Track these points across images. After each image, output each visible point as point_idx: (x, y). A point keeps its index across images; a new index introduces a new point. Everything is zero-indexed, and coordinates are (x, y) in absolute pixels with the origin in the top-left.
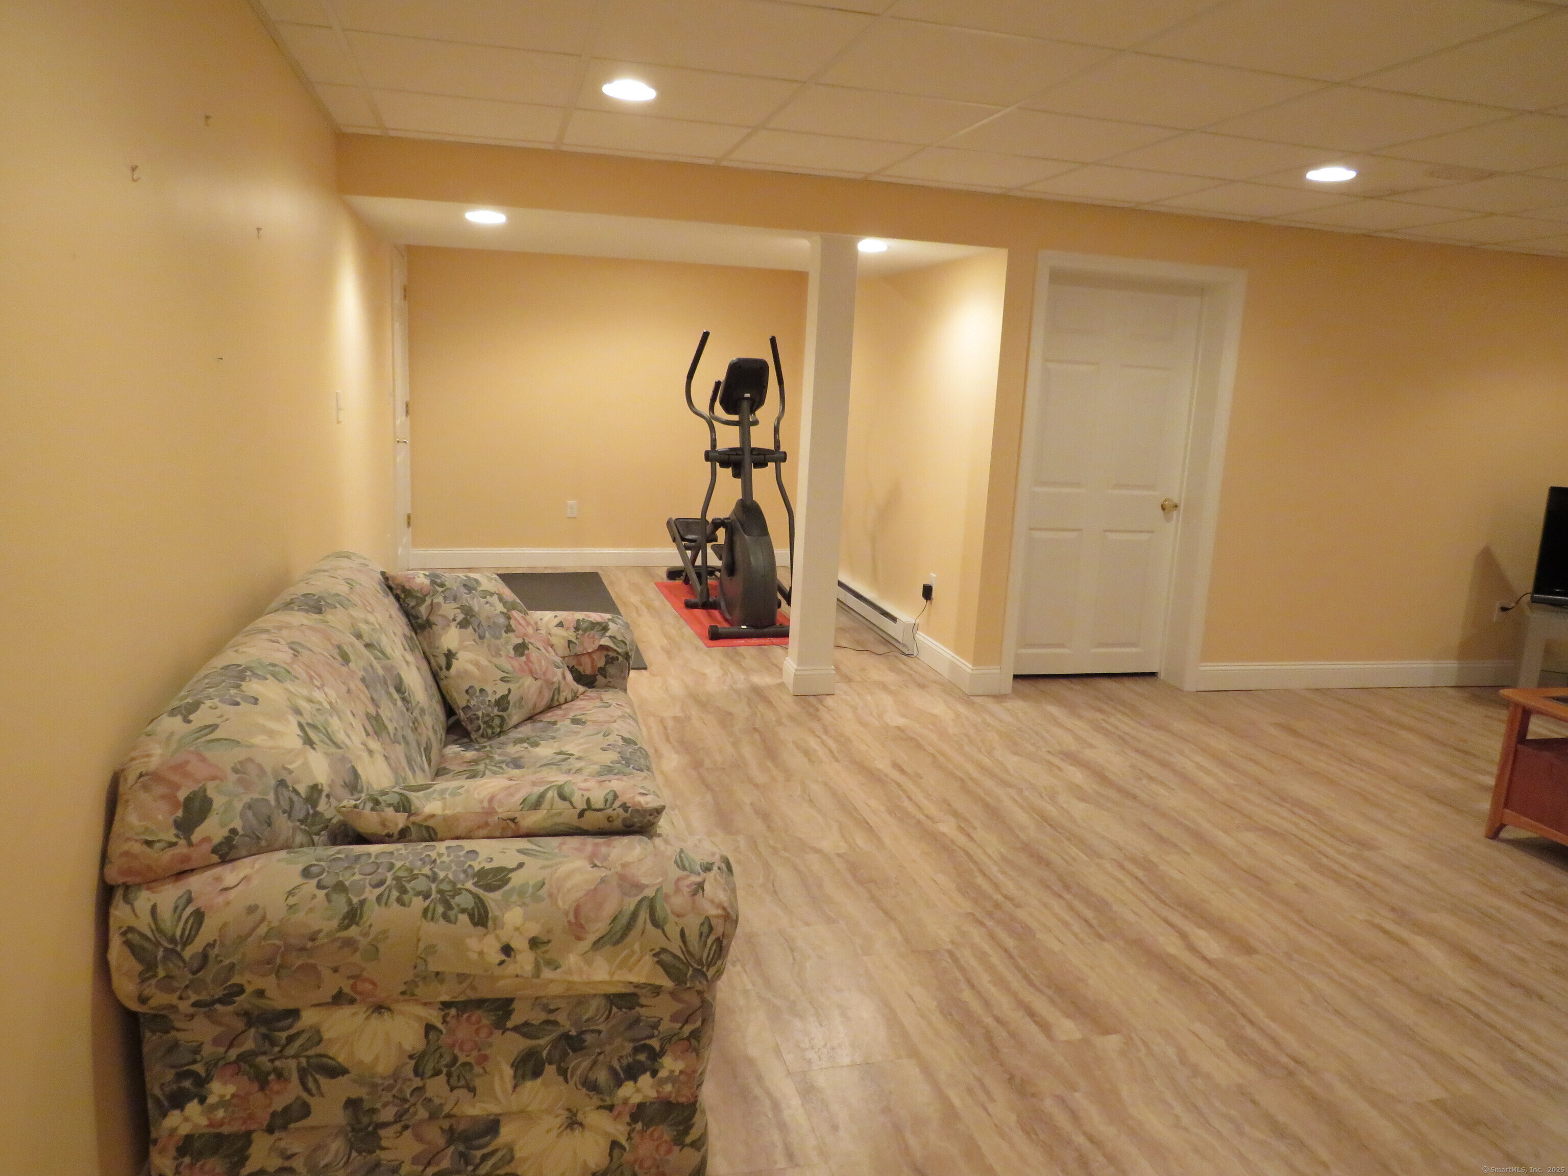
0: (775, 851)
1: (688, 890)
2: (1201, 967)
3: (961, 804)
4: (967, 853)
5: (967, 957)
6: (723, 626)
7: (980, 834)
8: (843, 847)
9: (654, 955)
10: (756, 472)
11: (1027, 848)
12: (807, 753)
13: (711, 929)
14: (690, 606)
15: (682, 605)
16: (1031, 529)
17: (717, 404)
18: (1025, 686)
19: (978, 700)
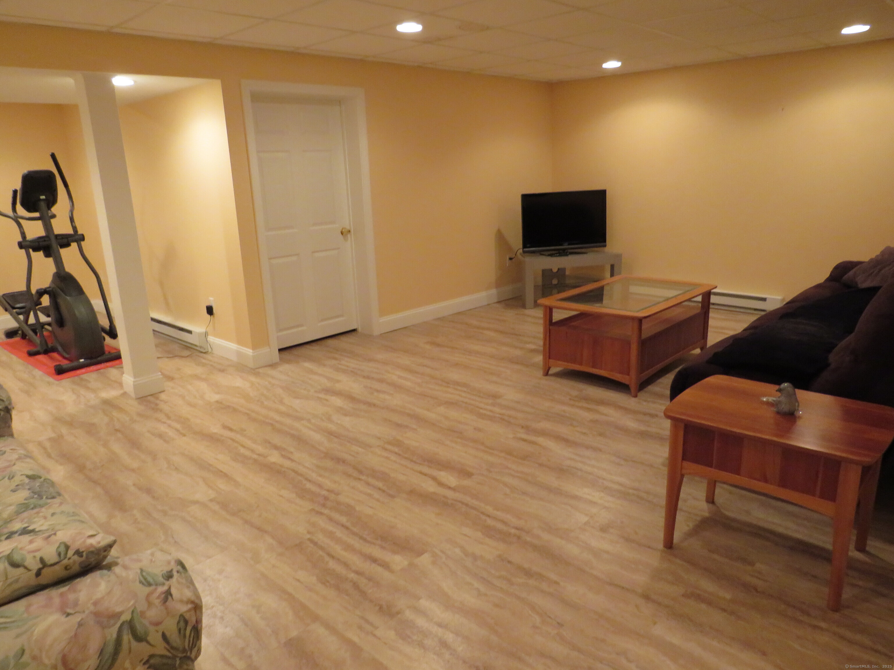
0: (165, 513)
1: (158, 601)
2: (450, 494)
3: (277, 440)
4: (294, 471)
5: (320, 538)
6: (65, 363)
7: (297, 456)
8: (212, 494)
9: (144, 664)
10: (63, 252)
11: (327, 455)
12: (160, 436)
13: (186, 622)
14: (31, 354)
15: (26, 355)
16: (270, 259)
17: (19, 207)
18: (286, 355)
19: (261, 370)
